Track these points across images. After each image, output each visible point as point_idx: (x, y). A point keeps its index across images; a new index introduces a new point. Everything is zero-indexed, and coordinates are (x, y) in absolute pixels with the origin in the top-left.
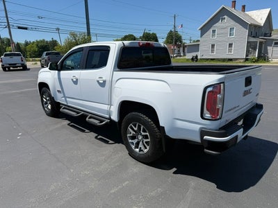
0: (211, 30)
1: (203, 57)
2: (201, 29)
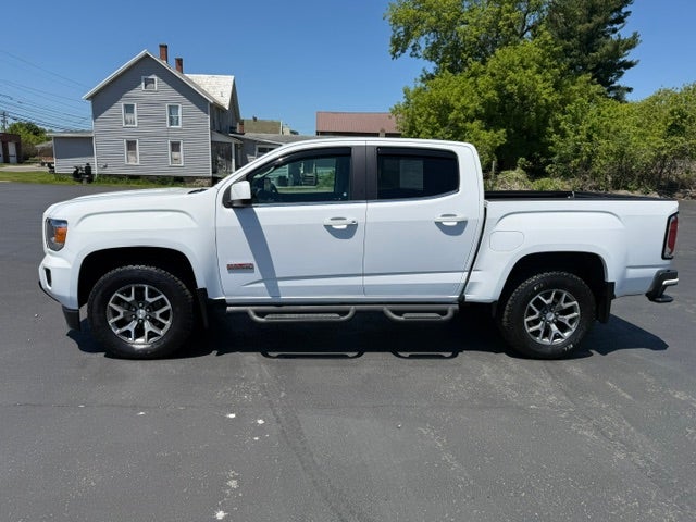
0: (121, 105)
1: (108, 171)
2: (92, 98)
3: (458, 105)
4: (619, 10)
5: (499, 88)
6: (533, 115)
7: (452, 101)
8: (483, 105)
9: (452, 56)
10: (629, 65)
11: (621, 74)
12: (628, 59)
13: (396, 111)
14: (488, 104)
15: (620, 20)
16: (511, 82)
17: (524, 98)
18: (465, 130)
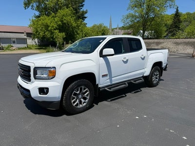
3: (51, 25)
4: (82, 3)
5: (62, 21)
6: (71, 29)
7: (49, 24)
8: (57, 25)
9: (45, 11)
10: (86, 18)
11: (84, 20)
12: (85, 16)
13: (30, 26)
14: (59, 25)
15: (82, 6)
16: (65, 20)
17: (68, 24)
18: (54, 32)
